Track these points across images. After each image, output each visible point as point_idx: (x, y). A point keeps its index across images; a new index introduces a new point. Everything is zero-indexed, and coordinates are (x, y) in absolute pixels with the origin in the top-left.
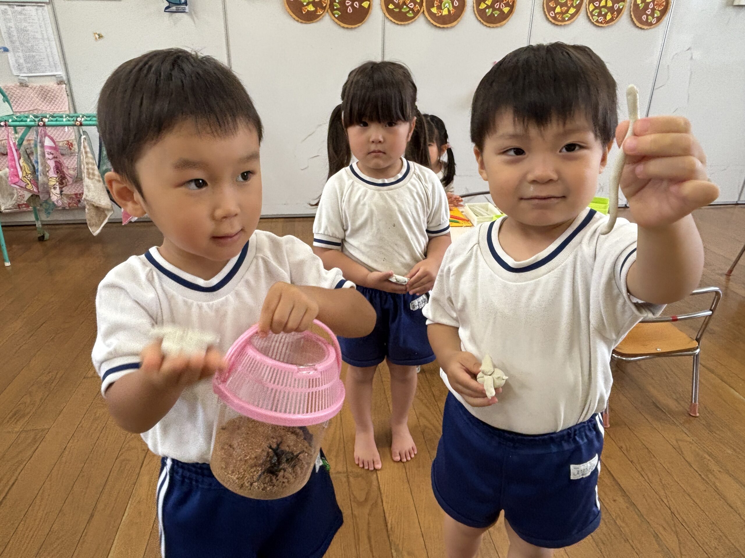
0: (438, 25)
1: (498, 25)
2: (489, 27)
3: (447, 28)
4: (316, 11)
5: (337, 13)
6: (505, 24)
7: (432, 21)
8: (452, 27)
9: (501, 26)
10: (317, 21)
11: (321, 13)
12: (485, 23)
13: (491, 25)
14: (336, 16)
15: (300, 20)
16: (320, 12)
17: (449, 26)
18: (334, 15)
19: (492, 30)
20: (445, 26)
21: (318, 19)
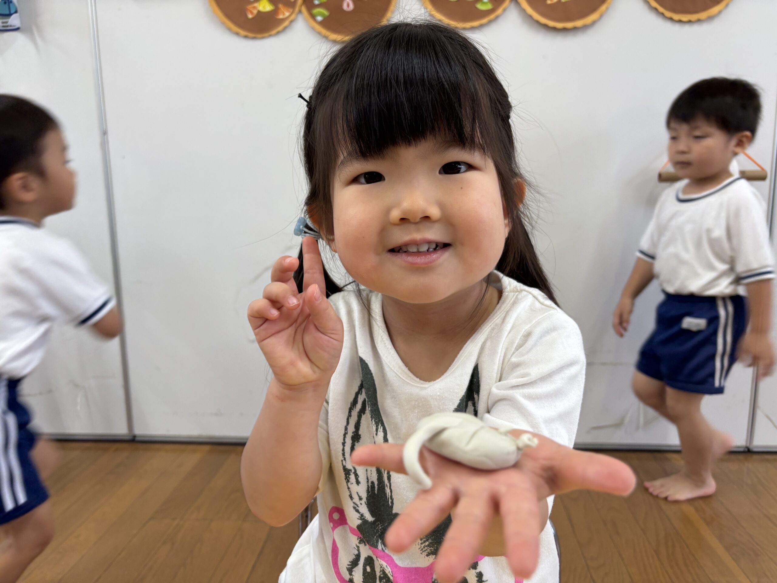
0: (551, 24)
1: (703, 15)
2: (680, 21)
3: (575, 29)
4: (274, 12)
5: (321, 13)
6: (720, 12)
7: (536, 16)
8: (585, 27)
9: (711, 18)
10: (278, 33)
11: (287, 14)
12: (668, 14)
13: (685, 18)
14: (319, 18)
15: (243, 33)
16: (284, 13)
17: (579, 23)
18: (313, 17)
19: (687, 28)
20: (569, 25)
21: (280, 28)
